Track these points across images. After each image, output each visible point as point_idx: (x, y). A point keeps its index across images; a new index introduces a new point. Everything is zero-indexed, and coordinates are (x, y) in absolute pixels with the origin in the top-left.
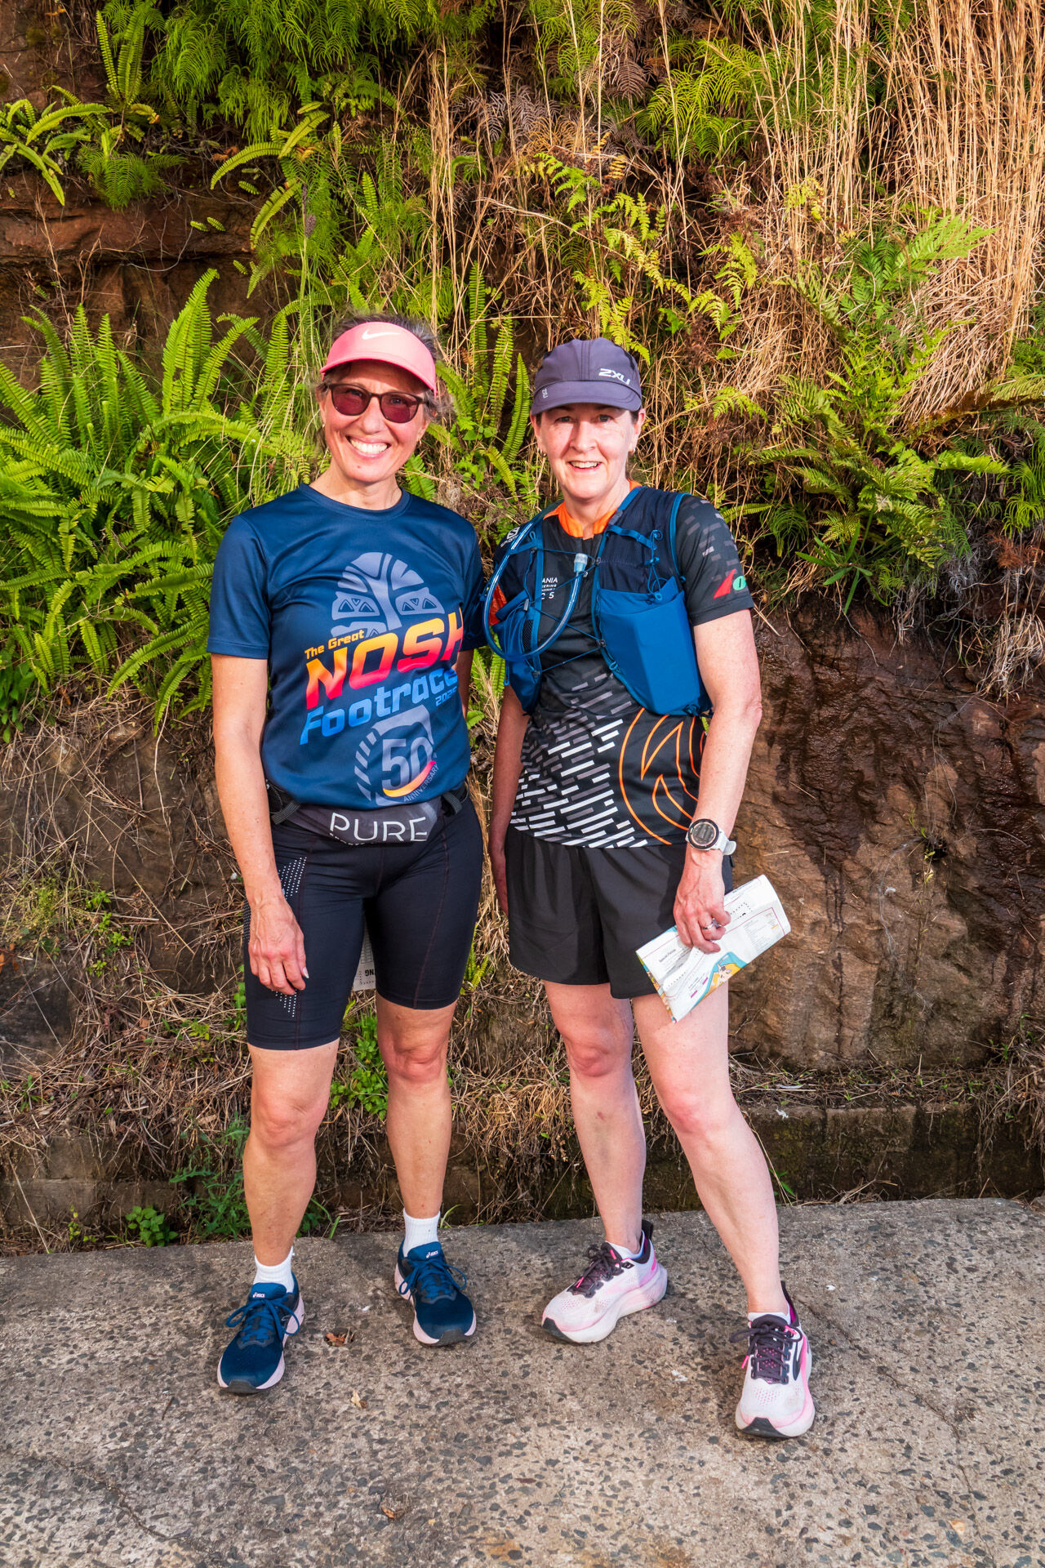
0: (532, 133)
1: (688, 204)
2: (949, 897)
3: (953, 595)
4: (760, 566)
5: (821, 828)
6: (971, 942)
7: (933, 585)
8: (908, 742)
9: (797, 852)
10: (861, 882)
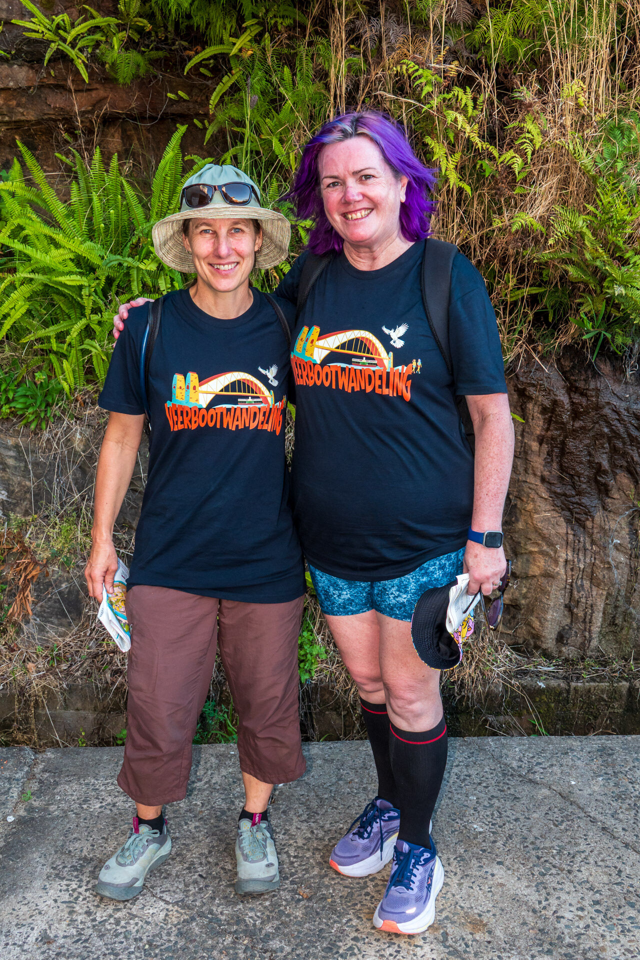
0: (397, 45)
1: (497, 92)
4: (538, 329)
5: (573, 500)
8: (631, 445)
9: (556, 515)
10: (597, 536)
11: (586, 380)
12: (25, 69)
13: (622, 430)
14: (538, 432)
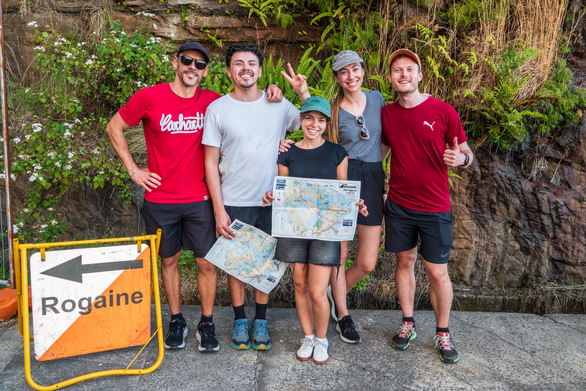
2: (515, 238)
3: (522, 151)
5: (480, 215)
6: (521, 251)
7: (516, 147)
8: (506, 192)
9: (472, 221)
10: (490, 232)
11: (488, 163)
12: (236, 19)
13: (503, 185)
14: (466, 185)
